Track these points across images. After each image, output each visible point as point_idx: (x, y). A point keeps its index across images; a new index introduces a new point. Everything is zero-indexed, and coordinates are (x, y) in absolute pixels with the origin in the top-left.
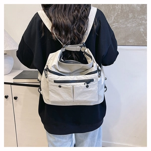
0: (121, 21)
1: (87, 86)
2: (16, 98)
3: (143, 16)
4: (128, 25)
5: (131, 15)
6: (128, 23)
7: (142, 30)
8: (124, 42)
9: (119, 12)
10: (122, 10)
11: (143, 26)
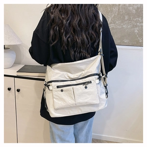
0: (117, 22)
1: (86, 87)
2: (18, 91)
3: (137, 19)
4: (124, 26)
5: (126, 18)
6: (124, 25)
7: (136, 31)
8: (119, 41)
9: (116, 14)
10: (118, 12)
11: (137, 28)
